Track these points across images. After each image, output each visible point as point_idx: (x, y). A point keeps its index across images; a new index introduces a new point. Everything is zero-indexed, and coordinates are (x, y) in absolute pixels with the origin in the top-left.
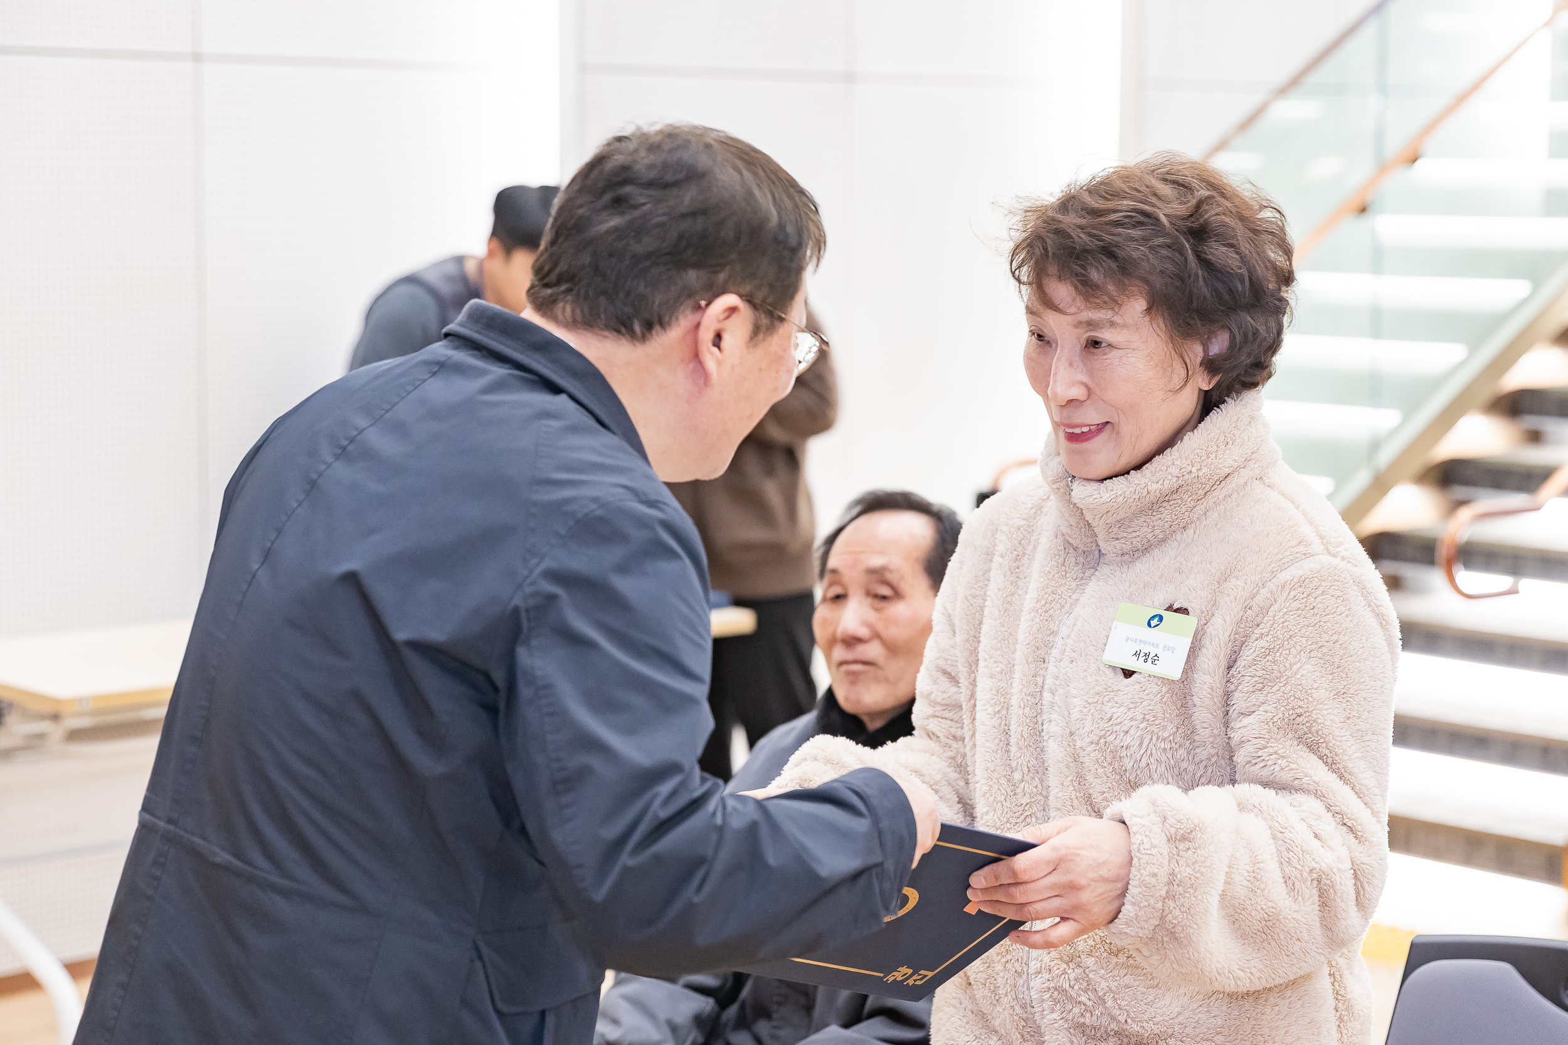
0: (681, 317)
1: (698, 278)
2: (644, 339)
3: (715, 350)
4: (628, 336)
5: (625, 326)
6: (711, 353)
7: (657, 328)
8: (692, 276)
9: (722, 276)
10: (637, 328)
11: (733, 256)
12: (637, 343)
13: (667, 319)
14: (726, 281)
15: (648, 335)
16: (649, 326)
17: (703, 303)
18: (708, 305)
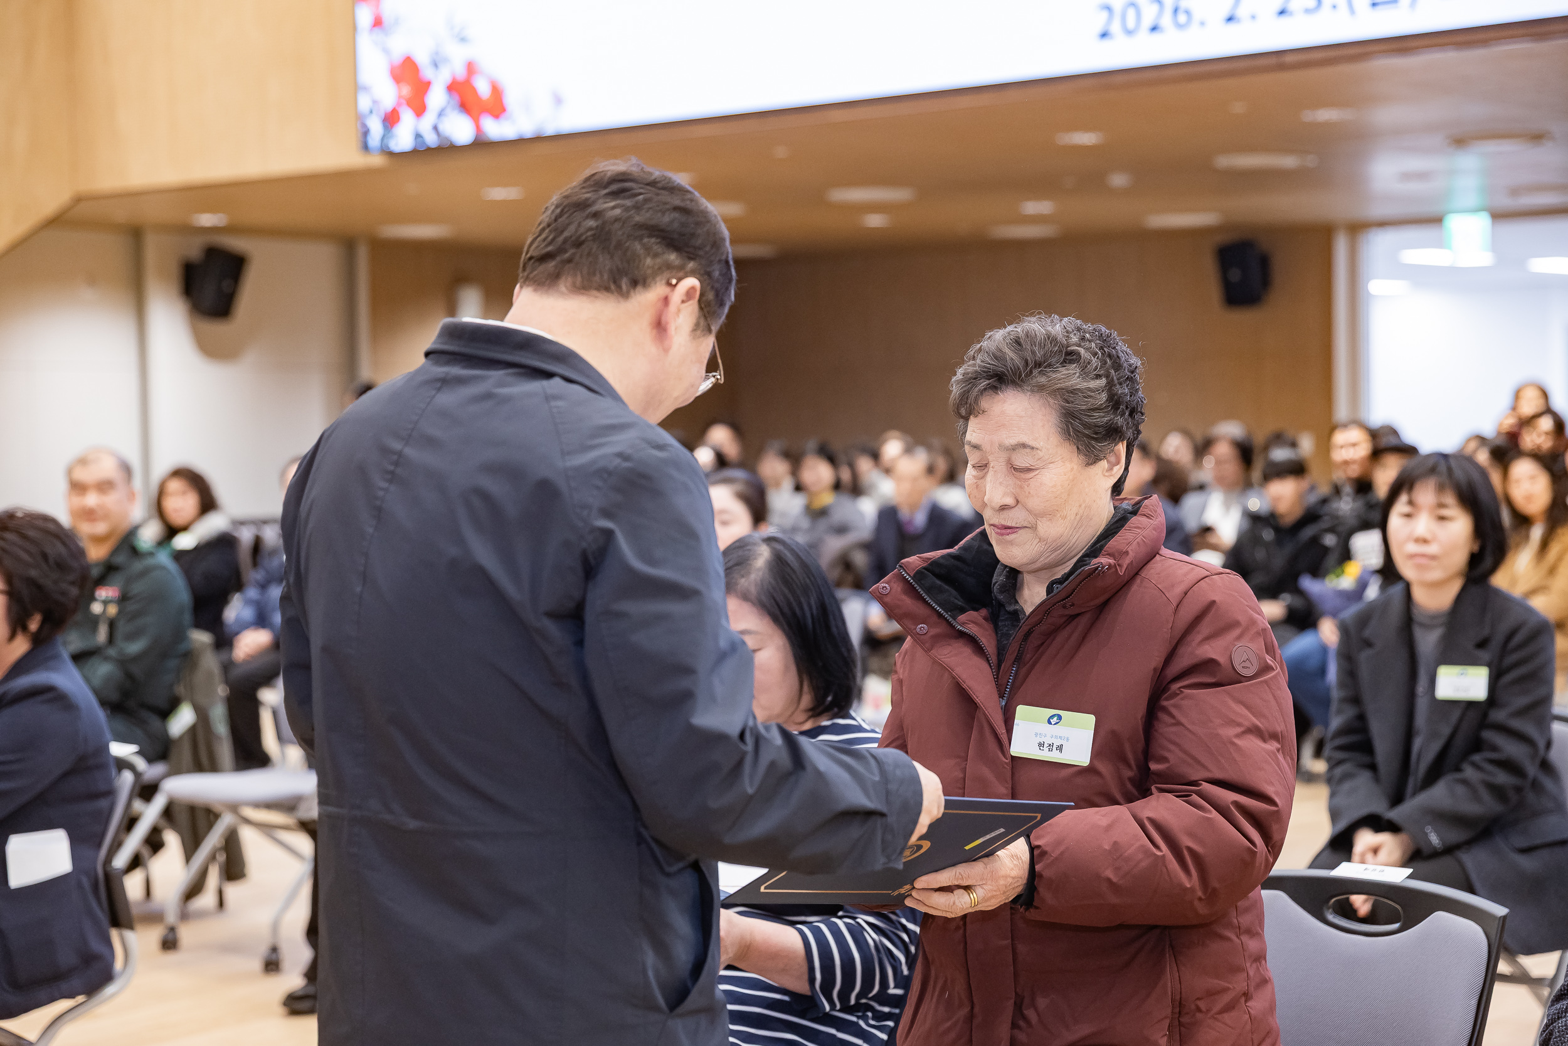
0: (658, 284)
2: (627, 295)
4: (616, 293)
5: (615, 282)
7: (639, 288)
8: (673, 257)
10: (624, 287)
11: (701, 253)
12: (621, 299)
13: (648, 281)
14: (693, 269)
15: (632, 293)
16: (633, 286)
17: (674, 281)
18: (677, 283)
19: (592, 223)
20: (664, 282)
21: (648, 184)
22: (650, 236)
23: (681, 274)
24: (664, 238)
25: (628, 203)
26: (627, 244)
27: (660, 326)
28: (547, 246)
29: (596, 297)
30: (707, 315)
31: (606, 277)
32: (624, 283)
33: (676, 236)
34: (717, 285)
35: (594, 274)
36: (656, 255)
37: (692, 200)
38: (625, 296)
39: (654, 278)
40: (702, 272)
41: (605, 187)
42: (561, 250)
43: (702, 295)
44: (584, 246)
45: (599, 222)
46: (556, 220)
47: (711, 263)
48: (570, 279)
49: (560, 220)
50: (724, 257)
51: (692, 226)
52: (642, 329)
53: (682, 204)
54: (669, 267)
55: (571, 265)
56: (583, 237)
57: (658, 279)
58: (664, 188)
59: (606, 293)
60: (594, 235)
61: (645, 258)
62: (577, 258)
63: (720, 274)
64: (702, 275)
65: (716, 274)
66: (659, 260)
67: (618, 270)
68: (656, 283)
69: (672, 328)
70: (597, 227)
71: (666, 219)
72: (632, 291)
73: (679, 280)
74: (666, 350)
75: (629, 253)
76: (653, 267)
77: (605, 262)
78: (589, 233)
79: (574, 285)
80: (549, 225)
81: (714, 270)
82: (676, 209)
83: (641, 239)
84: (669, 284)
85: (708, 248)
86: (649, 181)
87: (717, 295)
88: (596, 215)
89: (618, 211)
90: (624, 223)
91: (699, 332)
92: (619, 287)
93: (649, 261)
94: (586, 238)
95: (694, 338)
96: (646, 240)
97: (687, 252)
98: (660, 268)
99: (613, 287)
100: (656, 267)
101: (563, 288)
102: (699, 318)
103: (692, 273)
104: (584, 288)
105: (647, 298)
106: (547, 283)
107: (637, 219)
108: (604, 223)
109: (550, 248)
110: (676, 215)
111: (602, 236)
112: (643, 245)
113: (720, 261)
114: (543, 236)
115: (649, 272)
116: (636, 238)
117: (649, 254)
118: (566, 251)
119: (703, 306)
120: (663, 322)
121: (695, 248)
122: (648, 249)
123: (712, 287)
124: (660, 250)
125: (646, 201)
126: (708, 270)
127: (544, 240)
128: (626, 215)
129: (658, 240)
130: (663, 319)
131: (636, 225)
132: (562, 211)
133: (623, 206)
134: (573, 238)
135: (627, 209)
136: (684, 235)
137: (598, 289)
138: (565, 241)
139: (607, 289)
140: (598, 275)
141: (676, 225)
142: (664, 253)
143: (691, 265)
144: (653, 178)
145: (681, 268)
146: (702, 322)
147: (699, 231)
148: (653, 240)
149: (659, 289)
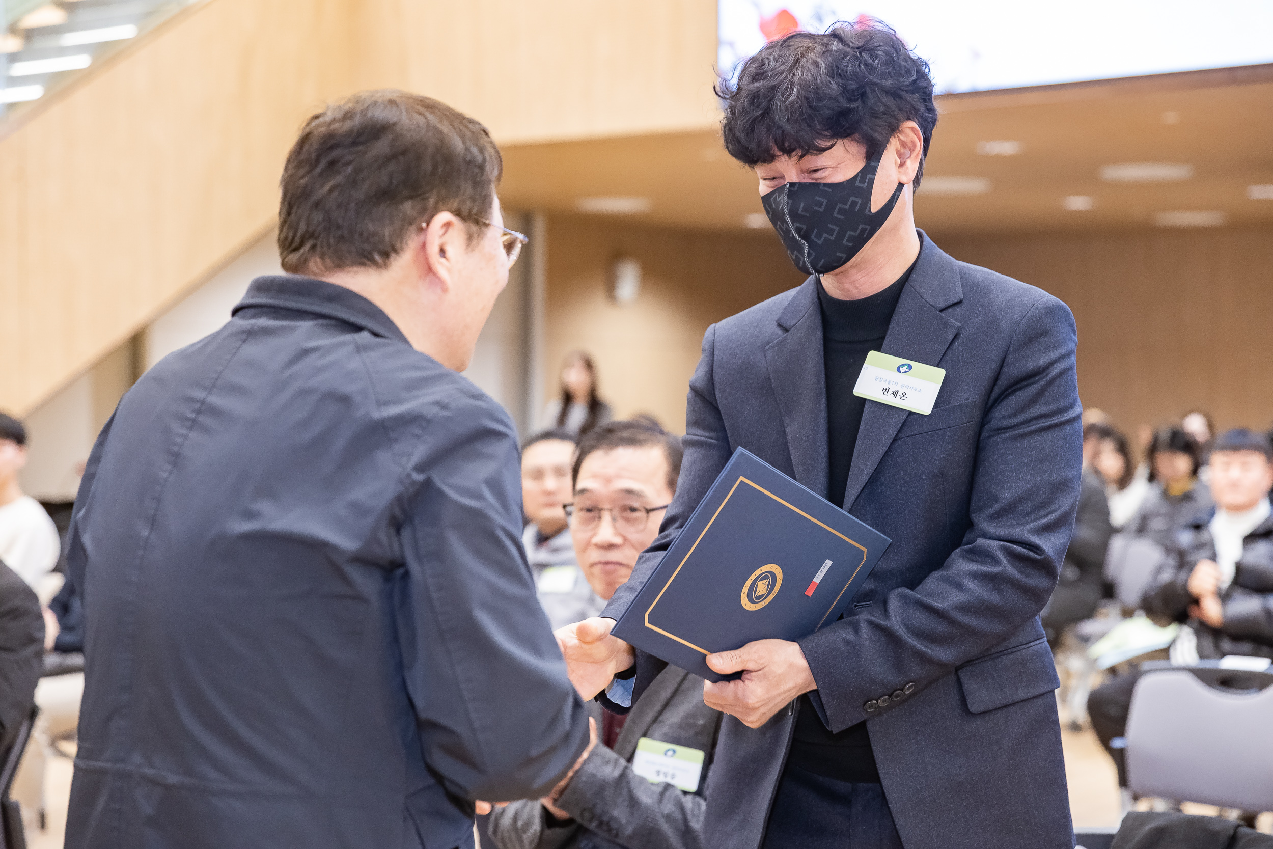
0: (409, 241)
1: (413, 208)
2: (385, 266)
3: (443, 260)
4: (373, 266)
5: (368, 260)
6: (441, 264)
7: (393, 255)
9: (432, 201)
10: (378, 260)
11: (436, 182)
12: (382, 271)
13: (398, 246)
14: (436, 204)
15: (387, 262)
16: (386, 255)
17: (424, 225)
18: (428, 225)
19: (318, 217)
20: (414, 234)
23: (426, 217)
30: (477, 217)
31: (354, 256)
32: (376, 256)
36: (391, 218)
38: (382, 268)
39: (401, 239)
40: (447, 198)
43: (458, 213)
54: (412, 218)
57: (406, 236)
66: (397, 221)
68: (406, 243)
72: (389, 260)
73: (429, 223)
75: (365, 234)
76: (395, 231)
82: (392, 157)
83: (370, 214)
84: (419, 231)
88: (318, 205)
91: (475, 241)
95: (472, 251)
96: (375, 211)
97: (424, 191)
99: (366, 262)
100: (399, 227)
102: (468, 228)
105: (404, 260)
112: (376, 218)
115: (394, 237)
116: (364, 217)
117: (385, 224)
120: (432, 267)
121: (428, 178)
122: (381, 220)
123: (466, 197)
124: (393, 211)
128: (346, 196)
129: (387, 203)
130: (431, 264)
131: (359, 202)
133: (340, 184)
139: (361, 265)
141: (397, 176)
142: (398, 210)
145: (423, 210)
147: (423, 162)
148: (381, 207)
149: (412, 243)
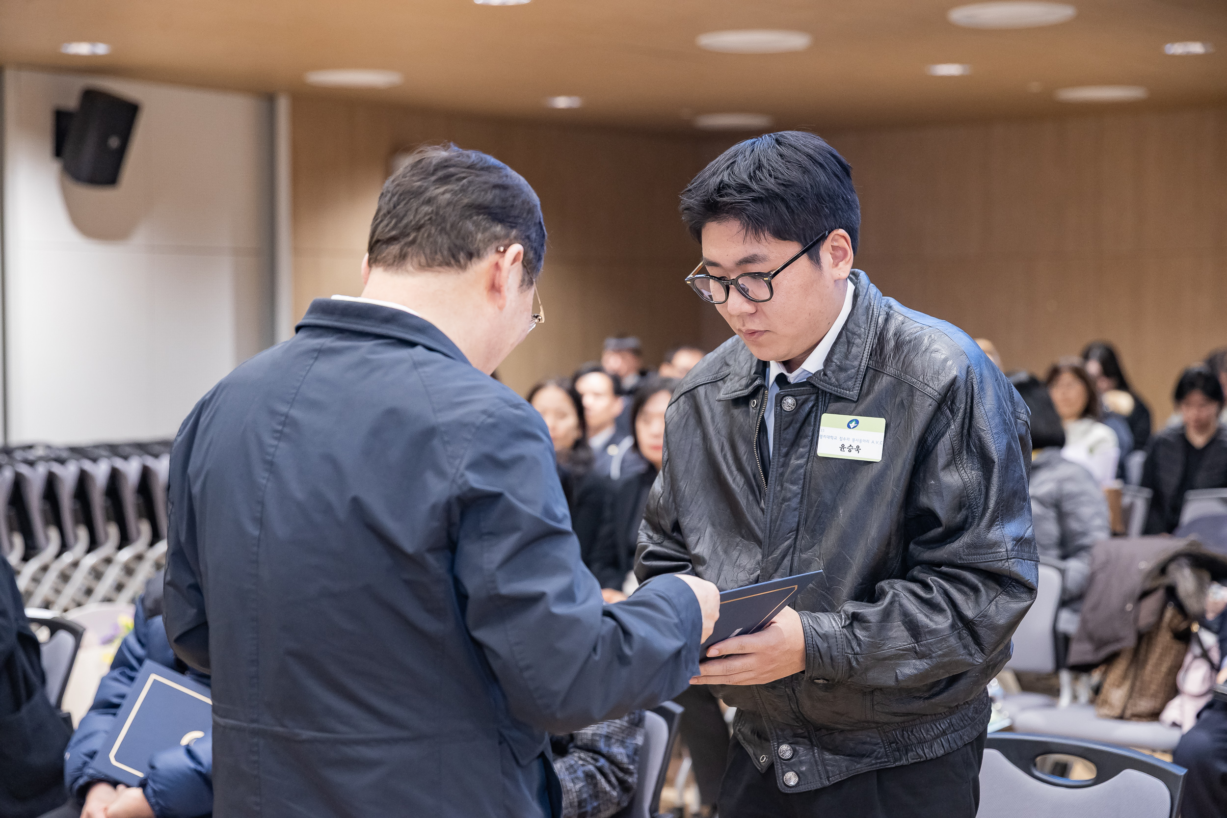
19: (427, 208)
20: (494, 251)
21: (469, 167)
22: (478, 214)
23: (507, 242)
24: (490, 214)
25: (455, 187)
26: (460, 224)
27: (494, 288)
28: (390, 231)
29: (439, 272)
30: (529, 271)
31: (445, 253)
32: (462, 257)
33: (498, 211)
34: (535, 245)
35: (436, 253)
36: (485, 230)
37: (507, 176)
38: (463, 267)
39: (485, 249)
40: (523, 237)
41: (433, 174)
42: (404, 234)
43: (525, 254)
44: (423, 230)
45: (434, 208)
46: (395, 207)
47: (529, 228)
48: (415, 260)
49: (398, 207)
50: (538, 221)
51: (511, 199)
52: (479, 293)
53: (500, 182)
54: (496, 238)
55: (414, 247)
56: (422, 222)
57: (489, 249)
58: (482, 169)
59: (447, 268)
60: (430, 219)
61: (476, 233)
62: (419, 240)
63: (537, 235)
64: (523, 240)
65: (534, 236)
66: (487, 234)
67: (456, 246)
68: (487, 254)
69: (505, 289)
70: (432, 211)
71: (489, 196)
72: (469, 263)
73: (507, 247)
74: (501, 308)
75: (462, 232)
76: (484, 240)
77: (443, 241)
78: (427, 218)
79: (420, 265)
80: (389, 212)
81: (532, 233)
82: (496, 186)
83: (471, 218)
84: (498, 251)
85: (525, 215)
86: (468, 164)
87: (536, 253)
88: (429, 201)
89: (448, 196)
90: (455, 206)
91: (524, 287)
92: (457, 261)
93: (479, 236)
94: (425, 221)
95: (522, 293)
96: (475, 218)
97: (510, 222)
98: (489, 240)
99: (453, 262)
100: (486, 240)
101: (410, 268)
102: (524, 275)
103: (516, 240)
104: (429, 265)
105: (481, 267)
106: (396, 263)
107: (466, 201)
108: (438, 208)
109: (393, 233)
110: (497, 192)
111: (437, 219)
112: (474, 223)
113: (535, 224)
114: (385, 222)
115: (481, 245)
116: (466, 218)
117: (479, 229)
118: (408, 235)
119: (525, 264)
120: (497, 285)
121: (515, 217)
122: (477, 225)
123: (532, 248)
124: (487, 225)
125: (470, 182)
126: (527, 234)
127: (387, 225)
128: (456, 199)
129: (485, 217)
130: (496, 282)
131: (465, 206)
132: (398, 199)
133: (452, 190)
134: (413, 223)
135: (455, 193)
136: (505, 208)
137: (440, 265)
138: (406, 226)
139: (448, 264)
140: (439, 253)
141: (497, 202)
142: (491, 226)
143: (514, 233)
144: (472, 160)
145: (507, 236)
146: (526, 279)
147: (516, 203)
148: (481, 217)
149: (490, 258)
